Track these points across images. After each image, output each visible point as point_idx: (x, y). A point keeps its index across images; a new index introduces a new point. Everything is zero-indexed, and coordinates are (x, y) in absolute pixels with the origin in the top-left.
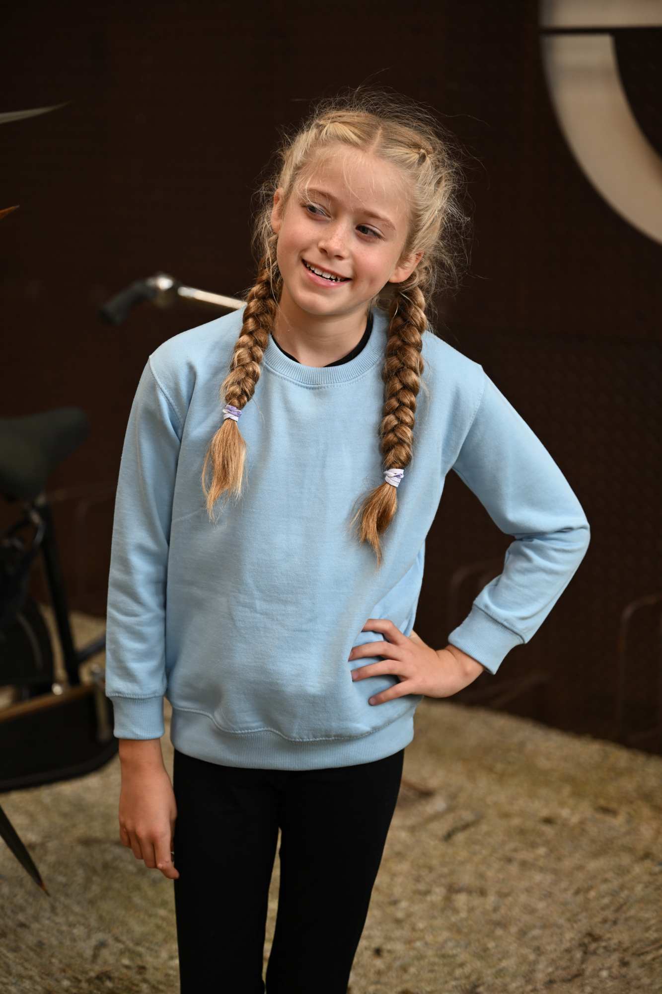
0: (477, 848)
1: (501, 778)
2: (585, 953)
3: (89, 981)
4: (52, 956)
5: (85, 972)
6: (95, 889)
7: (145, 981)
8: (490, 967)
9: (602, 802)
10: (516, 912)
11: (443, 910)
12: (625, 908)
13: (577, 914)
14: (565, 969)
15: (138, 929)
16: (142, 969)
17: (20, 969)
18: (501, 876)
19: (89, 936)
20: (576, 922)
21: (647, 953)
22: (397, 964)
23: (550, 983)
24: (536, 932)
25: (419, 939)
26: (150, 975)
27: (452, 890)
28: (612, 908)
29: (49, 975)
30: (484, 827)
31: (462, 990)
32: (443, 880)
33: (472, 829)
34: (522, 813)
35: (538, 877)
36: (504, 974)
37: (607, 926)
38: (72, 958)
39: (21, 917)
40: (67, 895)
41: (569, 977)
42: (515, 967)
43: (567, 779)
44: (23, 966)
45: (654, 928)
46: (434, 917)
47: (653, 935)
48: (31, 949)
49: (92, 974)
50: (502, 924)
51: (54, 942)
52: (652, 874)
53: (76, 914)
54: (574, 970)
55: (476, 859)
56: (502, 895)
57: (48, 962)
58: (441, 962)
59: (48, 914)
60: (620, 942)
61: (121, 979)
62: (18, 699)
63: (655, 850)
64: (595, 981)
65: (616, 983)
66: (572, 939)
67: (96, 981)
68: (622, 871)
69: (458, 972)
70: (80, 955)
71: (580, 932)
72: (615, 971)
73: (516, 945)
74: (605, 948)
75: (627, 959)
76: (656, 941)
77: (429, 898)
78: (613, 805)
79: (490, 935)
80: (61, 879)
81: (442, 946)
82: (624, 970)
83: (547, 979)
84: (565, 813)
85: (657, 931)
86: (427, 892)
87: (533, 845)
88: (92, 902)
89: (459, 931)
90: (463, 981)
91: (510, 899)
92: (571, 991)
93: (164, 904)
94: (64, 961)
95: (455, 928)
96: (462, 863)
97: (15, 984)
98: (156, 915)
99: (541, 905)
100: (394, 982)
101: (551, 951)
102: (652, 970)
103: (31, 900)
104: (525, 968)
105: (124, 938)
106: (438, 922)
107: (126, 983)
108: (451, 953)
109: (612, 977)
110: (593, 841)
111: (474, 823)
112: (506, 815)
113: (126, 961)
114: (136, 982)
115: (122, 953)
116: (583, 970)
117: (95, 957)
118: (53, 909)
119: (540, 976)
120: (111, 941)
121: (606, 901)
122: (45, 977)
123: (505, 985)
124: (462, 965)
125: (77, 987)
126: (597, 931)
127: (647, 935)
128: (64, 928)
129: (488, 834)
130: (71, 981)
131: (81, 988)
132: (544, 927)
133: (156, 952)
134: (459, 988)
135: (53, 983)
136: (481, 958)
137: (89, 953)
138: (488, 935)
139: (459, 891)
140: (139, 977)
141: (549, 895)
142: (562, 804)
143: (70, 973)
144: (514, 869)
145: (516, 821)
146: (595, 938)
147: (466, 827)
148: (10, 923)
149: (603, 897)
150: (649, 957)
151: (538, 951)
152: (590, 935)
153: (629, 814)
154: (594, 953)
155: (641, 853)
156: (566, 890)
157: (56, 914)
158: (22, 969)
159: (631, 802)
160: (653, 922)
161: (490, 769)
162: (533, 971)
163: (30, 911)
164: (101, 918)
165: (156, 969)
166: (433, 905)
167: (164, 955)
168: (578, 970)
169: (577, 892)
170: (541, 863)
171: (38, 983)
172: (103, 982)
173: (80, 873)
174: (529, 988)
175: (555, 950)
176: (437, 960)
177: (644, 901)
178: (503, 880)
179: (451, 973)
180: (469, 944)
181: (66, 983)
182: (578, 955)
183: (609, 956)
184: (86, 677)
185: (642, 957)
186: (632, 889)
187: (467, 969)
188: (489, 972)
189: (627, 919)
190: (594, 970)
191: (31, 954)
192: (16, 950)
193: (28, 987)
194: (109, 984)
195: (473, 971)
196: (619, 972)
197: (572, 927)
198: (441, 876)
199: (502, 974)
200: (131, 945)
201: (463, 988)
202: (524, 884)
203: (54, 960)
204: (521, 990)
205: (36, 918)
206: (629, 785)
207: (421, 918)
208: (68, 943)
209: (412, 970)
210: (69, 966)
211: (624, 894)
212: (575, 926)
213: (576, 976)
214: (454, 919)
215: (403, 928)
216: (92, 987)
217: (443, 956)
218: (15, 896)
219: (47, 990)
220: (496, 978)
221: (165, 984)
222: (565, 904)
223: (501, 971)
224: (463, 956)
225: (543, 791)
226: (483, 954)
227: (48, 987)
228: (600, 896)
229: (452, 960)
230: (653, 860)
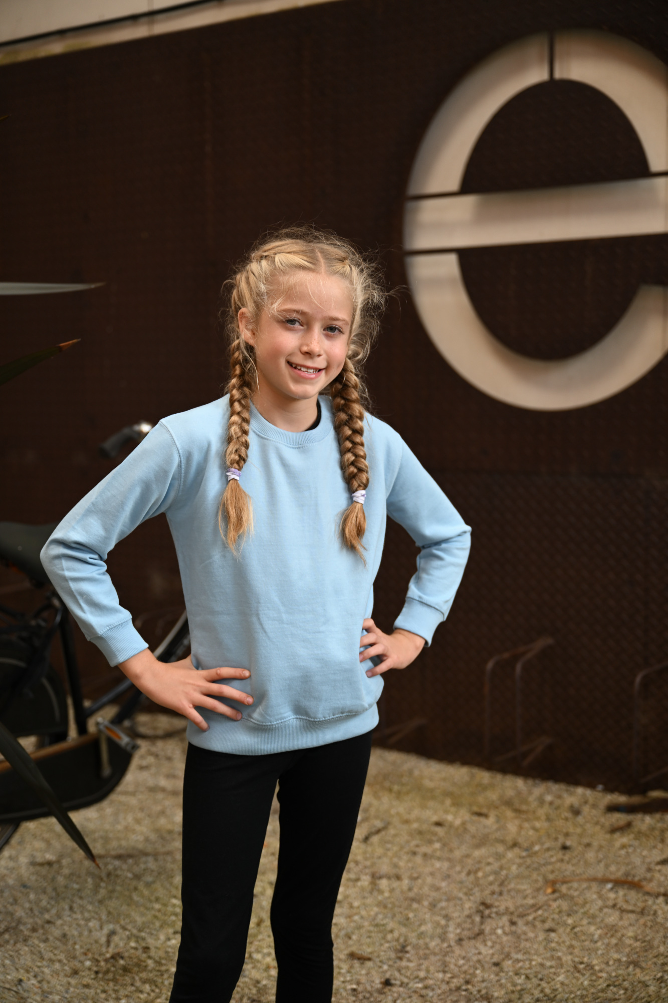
0: (389, 846)
1: (399, 795)
2: (482, 917)
3: (106, 960)
4: (75, 943)
5: (101, 954)
6: (103, 892)
7: (150, 957)
8: (413, 931)
9: (475, 809)
10: (426, 889)
11: (371, 892)
12: (506, 883)
13: (471, 889)
14: (469, 929)
15: (139, 920)
16: (146, 949)
17: (51, 955)
18: (410, 865)
19: (101, 928)
20: (471, 895)
21: (528, 914)
22: (343, 933)
23: (460, 941)
24: (443, 904)
25: (356, 914)
26: (152, 953)
27: (375, 877)
28: (497, 883)
29: (74, 958)
30: (392, 831)
31: (394, 949)
32: (367, 871)
33: (383, 833)
34: (418, 820)
35: (438, 864)
36: (424, 936)
37: (495, 896)
38: (91, 944)
39: (47, 916)
40: (81, 898)
41: (473, 936)
42: (431, 930)
43: (447, 794)
44: (53, 953)
45: (530, 896)
46: (364, 898)
47: (530, 901)
48: (58, 939)
49: (108, 955)
50: (417, 900)
51: (76, 933)
52: (521, 857)
53: (89, 911)
54: (476, 930)
55: (390, 854)
56: (413, 879)
57: (71, 949)
58: (375, 930)
59: (67, 912)
60: (507, 909)
61: (130, 958)
62: (40, 745)
63: (520, 840)
64: (494, 937)
65: (509, 938)
66: (470, 908)
67: (112, 960)
68: (499, 857)
69: (389, 937)
70: (96, 942)
71: (476, 902)
72: (507, 929)
73: (429, 914)
74: (497, 913)
75: (515, 919)
76: (533, 906)
77: (359, 884)
78: (484, 811)
79: (409, 907)
80: (76, 886)
81: (374, 919)
82: (514, 928)
83: (457, 938)
84: (450, 818)
85: (534, 897)
86: (358, 880)
87: (430, 842)
88: (101, 902)
89: (385, 907)
90: (395, 943)
91: (420, 881)
92: (476, 945)
93: (157, 900)
94: (85, 947)
95: (382, 905)
96: (379, 858)
97: (48, 967)
98: (153, 908)
99: (443, 884)
100: (343, 947)
101: (456, 917)
102: (534, 926)
103: (53, 903)
104: (439, 931)
105: (129, 927)
106: (369, 901)
107: (135, 960)
108: (382, 923)
109: (505, 933)
110: (474, 837)
111: (385, 828)
112: (407, 822)
113: (133, 944)
114: (143, 959)
115: (129, 938)
116: (483, 930)
117: (108, 942)
118: (71, 908)
119: (451, 936)
120: (120, 930)
121: (491, 878)
122: (71, 960)
123: (426, 944)
124: (391, 931)
125: (97, 966)
126: (488, 901)
127: (525, 902)
128: (82, 922)
129: (395, 836)
130: (92, 962)
131: (101, 967)
132: (448, 900)
133: (156, 935)
134: (392, 949)
135: (78, 965)
136: (405, 925)
137: (103, 940)
138: (407, 909)
139: (380, 878)
140: (144, 955)
141: (448, 876)
142: (446, 812)
143: (90, 956)
144: (418, 859)
145: (415, 825)
146: (487, 906)
147: (378, 831)
148: (39, 922)
149: (489, 876)
150: (530, 918)
151: (447, 917)
152: (483, 903)
153: (497, 816)
154: (489, 916)
155: (511, 843)
156: (460, 872)
157: (75, 913)
158: (52, 954)
159: (497, 808)
160: (529, 892)
161: (390, 790)
162: (445, 933)
163: (54, 911)
164: (109, 913)
165: (157, 948)
166: (363, 889)
167: (162, 937)
168: (479, 930)
169: (469, 873)
170: (438, 854)
171: (66, 965)
172: (117, 961)
173: (90, 880)
174: (445, 945)
175: (460, 916)
176: (372, 928)
177: (518, 876)
178: (413, 868)
179: (384, 938)
180: (394, 916)
181: (88, 963)
182: (477, 919)
183: (500, 919)
184: (92, 728)
185: (525, 918)
186: (509, 869)
187: (396, 934)
188: (414, 934)
189: (509, 891)
190: (492, 929)
191: (58, 943)
192: (46, 940)
193: (58, 968)
194: (122, 962)
195: (400, 935)
196: (510, 930)
197: (469, 900)
198: (365, 867)
199: (423, 936)
200: (135, 931)
201: (395, 948)
202: (428, 870)
203: (77, 947)
204: (439, 947)
205: (59, 917)
206: (493, 796)
207: (355, 898)
208: (86, 933)
209: (354, 937)
210: (88, 950)
211: (504, 873)
212: (472, 898)
213: (478, 934)
214: (380, 898)
215: (343, 907)
216: (109, 965)
217: (377, 925)
218: (41, 901)
219: (74, 970)
220: (419, 939)
221: (166, 959)
222: (461, 882)
223: (422, 933)
224: (391, 925)
225: (431, 804)
226: (406, 922)
227: (74, 968)
228: (486, 876)
229: (384, 927)
230: (520, 847)
